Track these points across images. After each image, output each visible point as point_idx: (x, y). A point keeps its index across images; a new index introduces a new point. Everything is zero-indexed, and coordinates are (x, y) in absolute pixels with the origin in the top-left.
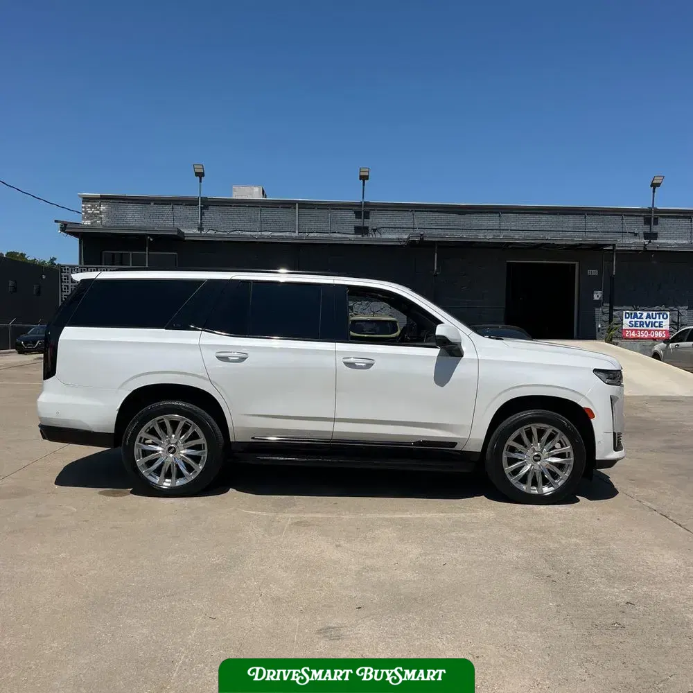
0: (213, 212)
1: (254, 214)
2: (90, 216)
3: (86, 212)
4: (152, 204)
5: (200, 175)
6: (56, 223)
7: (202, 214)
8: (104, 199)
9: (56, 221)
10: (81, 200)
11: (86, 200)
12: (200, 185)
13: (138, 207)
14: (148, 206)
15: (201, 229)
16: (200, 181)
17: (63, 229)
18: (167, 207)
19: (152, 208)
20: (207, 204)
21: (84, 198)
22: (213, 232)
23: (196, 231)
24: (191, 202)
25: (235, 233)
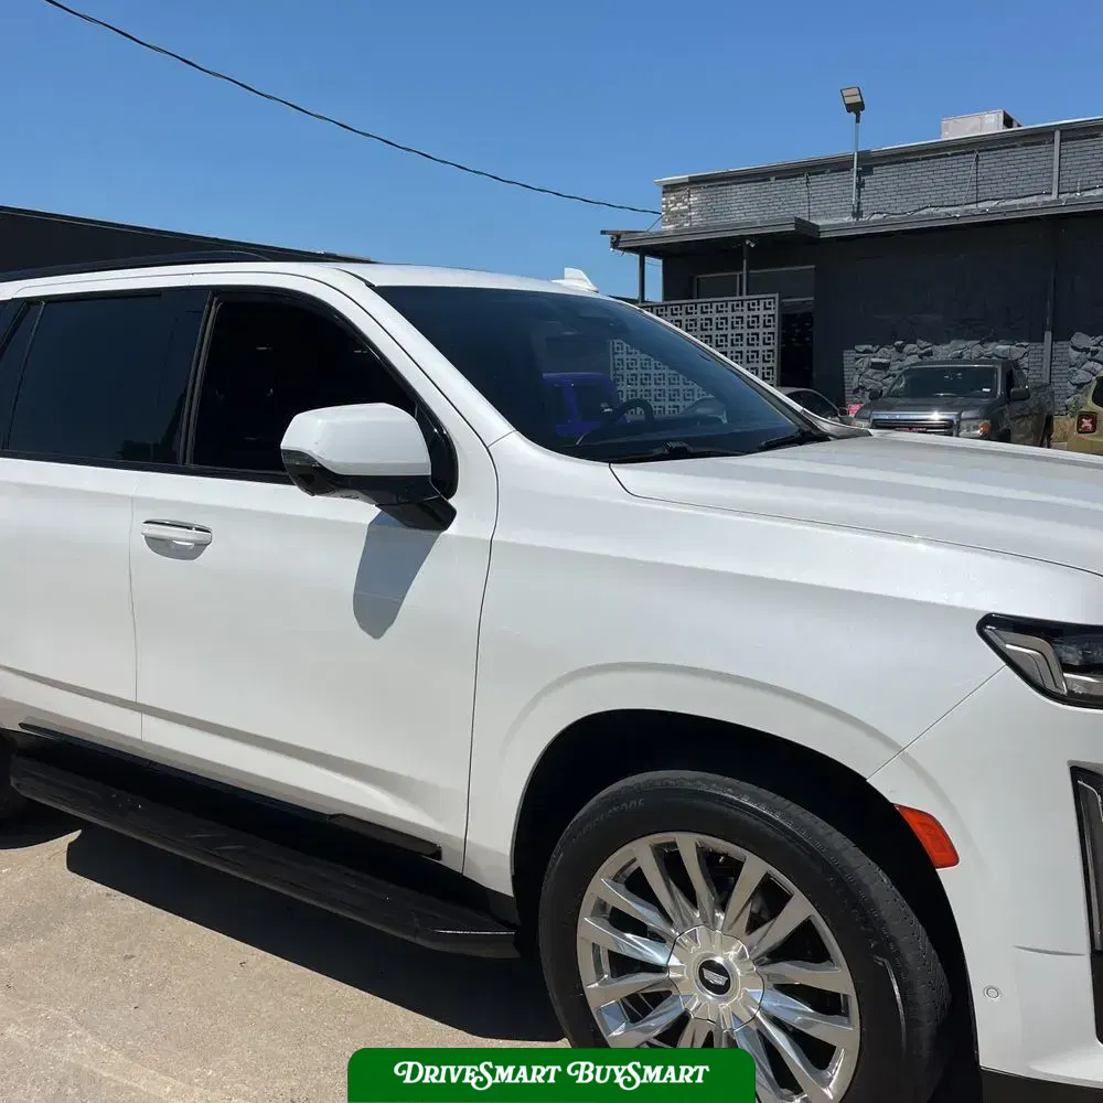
0: (879, 178)
1: (964, 168)
2: (674, 217)
3: (668, 212)
4: (773, 179)
5: (856, 108)
6: (604, 236)
7: (860, 185)
8: (695, 182)
9: (603, 232)
10: (661, 189)
11: (670, 188)
12: (857, 128)
13: (750, 188)
14: (765, 185)
15: (857, 214)
16: (858, 121)
17: (615, 245)
18: (798, 181)
19: (774, 186)
20: (868, 163)
21: (666, 186)
22: (880, 216)
23: (848, 219)
24: (839, 166)
25: (924, 212)
